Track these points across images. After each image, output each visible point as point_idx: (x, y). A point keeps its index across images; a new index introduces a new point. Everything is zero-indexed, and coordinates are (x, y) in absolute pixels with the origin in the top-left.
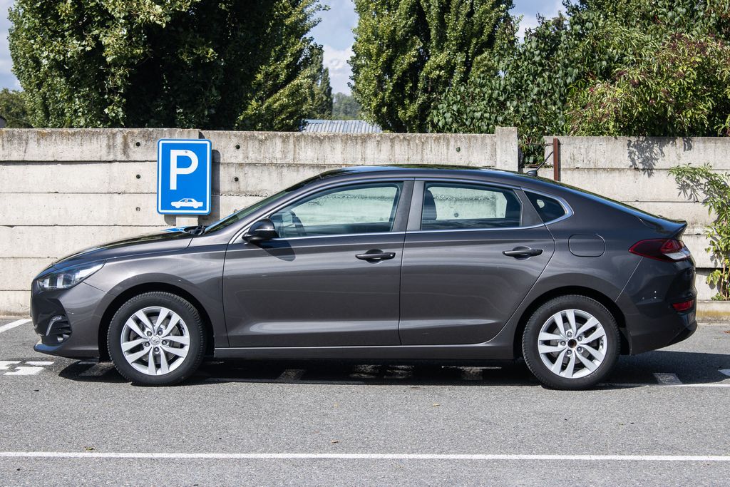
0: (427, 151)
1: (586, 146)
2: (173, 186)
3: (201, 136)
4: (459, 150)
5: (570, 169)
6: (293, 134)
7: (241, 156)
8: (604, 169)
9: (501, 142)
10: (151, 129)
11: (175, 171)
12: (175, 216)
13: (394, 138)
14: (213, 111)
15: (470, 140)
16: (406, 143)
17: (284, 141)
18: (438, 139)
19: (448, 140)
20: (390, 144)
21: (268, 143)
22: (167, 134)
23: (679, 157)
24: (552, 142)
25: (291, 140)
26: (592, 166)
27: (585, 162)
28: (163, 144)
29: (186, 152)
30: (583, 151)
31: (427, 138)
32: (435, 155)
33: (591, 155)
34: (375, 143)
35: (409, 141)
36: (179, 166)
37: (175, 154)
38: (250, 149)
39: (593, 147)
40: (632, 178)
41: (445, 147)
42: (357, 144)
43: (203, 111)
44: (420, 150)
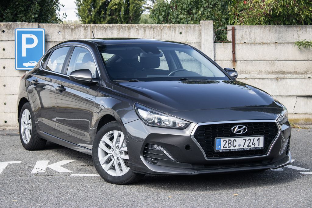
0: (164, 34)
1: (249, 30)
2: (24, 54)
3: (39, 27)
4: (181, 33)
5: (241, 43)
6: (90, 25)
7: (61, 38)
8: (259, 43)
9: (204, 29)
10: (10, 23)
11: (25, 46)
12: (25, 71)
13: (146, 27)
14: (37, 16)
15: (187, 28)
16: (152, 29)
17: (85, 29)
18: (169, 28)
19: (175, 28)
20: (143, 30)
21: (76, 30)
22: (20, 25)
23: (299, 36)
24: (231, 29)
25: (89, 29)
26: (253, 41)
27: (249, 39)
28: (18, 31)
29: (31, 36)
30: (247, 33)
31: (164, 27)
32: (168, 36)
33: (252, 35)
34: (135, 30)
35: (154, 28)
36: (27, 43)
37: (24, 37)
38: (66, 34)
39: (253, 31)
40: (274, 48)
41: (174, 32)
42: (125, 30)
43: (31, 16)
44: (160, 34)
